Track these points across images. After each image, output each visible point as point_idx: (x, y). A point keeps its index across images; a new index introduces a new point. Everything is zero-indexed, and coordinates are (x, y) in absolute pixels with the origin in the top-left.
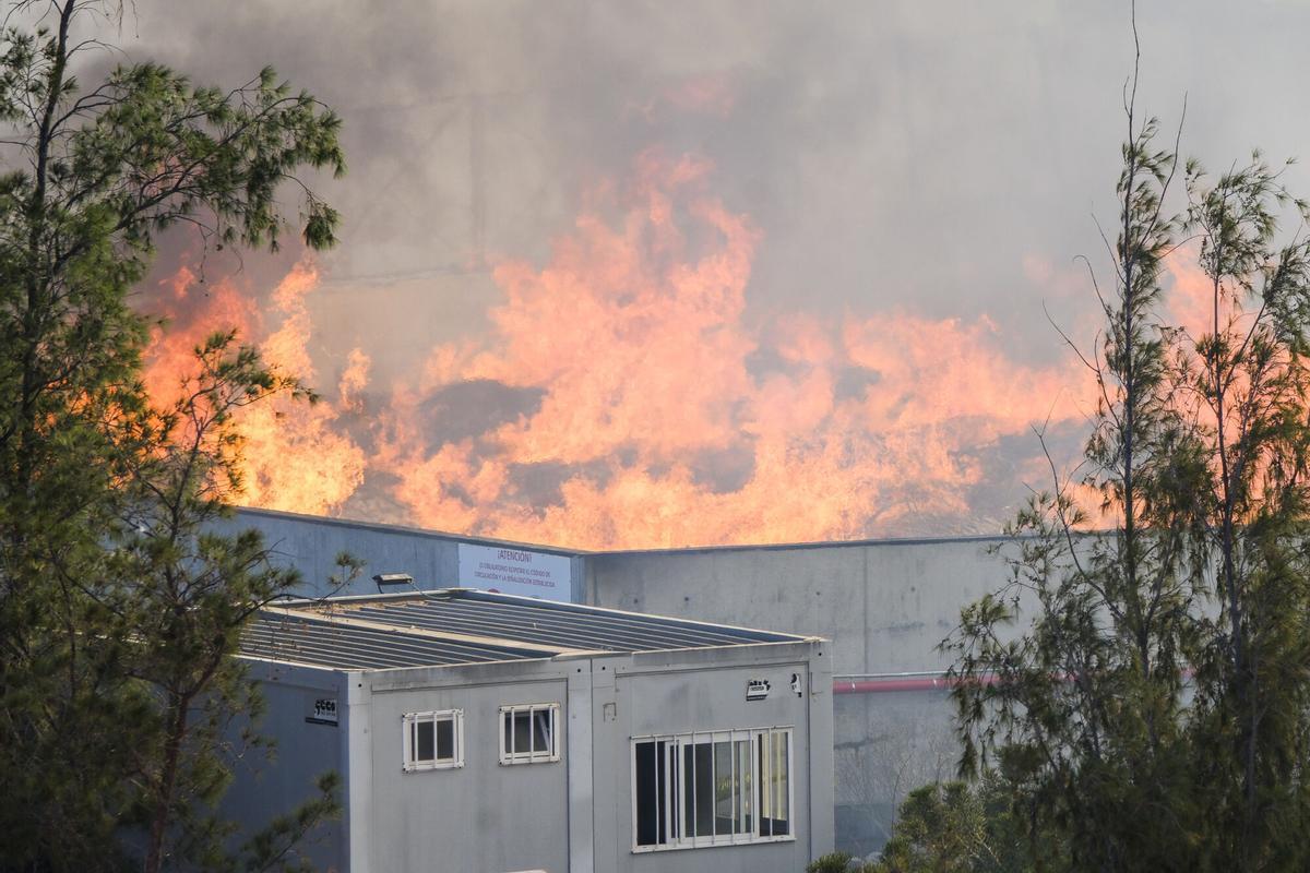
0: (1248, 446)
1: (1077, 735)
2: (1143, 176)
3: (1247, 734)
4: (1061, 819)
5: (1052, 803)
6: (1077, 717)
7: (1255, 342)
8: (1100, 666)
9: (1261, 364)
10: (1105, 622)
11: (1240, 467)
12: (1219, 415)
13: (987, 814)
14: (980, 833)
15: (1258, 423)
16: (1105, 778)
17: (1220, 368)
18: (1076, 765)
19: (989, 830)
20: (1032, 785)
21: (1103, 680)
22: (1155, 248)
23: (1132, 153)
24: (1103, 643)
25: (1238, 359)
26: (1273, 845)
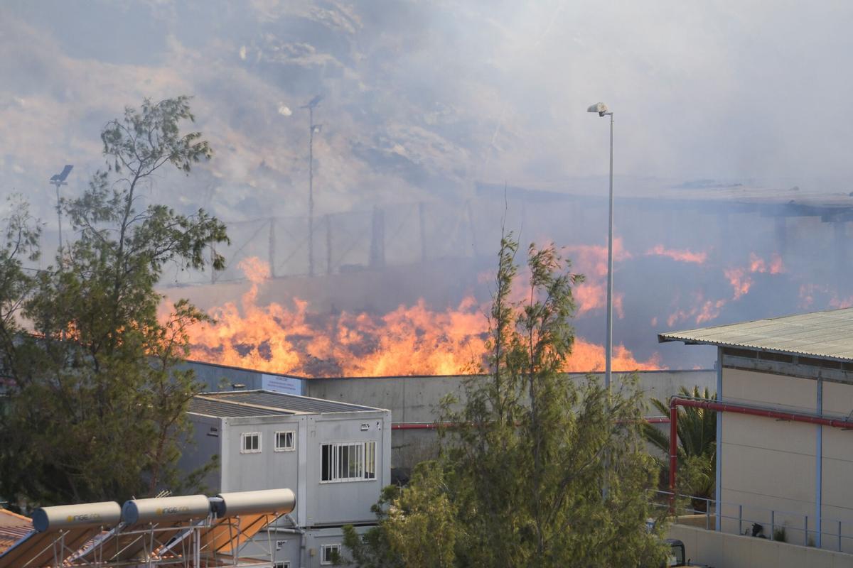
0: (540, 346)
1: (477, 445)
2: (507, 251)
3: (536, 446)
4: (471, 474)
5: (467, 470)
6: (478, 439)
7: (545, 310)
8: (487, 421)
9: (546, 317)
10: (489, 406)
11: (538, 352)
12: (531, 334)
13: (444, 472)
14: (441, 479)
15: (544, 338)
16: (486, 460)
17: (532, 318)
18: (477, 455)
19: (445, 478)
20: (460, 462)
21: (487, 427)
22: (510, 276)
23: (503, 242)
24: (488, 414)
25: (538, 315)
26: (545, 485)
